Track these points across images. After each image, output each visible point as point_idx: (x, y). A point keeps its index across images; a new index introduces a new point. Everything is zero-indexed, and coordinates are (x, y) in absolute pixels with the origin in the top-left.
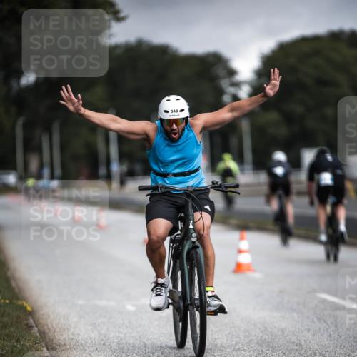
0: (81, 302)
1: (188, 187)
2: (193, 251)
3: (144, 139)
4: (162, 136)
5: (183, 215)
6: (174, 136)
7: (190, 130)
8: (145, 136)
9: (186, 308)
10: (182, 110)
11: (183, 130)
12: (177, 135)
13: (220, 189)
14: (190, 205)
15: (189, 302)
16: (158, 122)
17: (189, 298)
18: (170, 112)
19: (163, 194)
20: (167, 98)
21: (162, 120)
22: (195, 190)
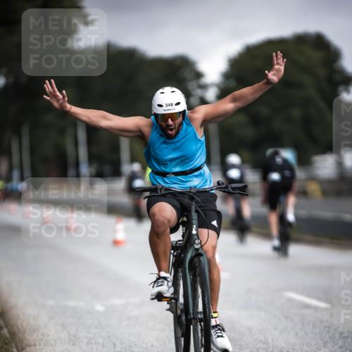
0: (51, 303)
1: (191, 188)
2: (196, 259)
3: (138, 136)
4: (157, 133)
5: (185, 219)
6: (170, 132)
7: (189, 125)
8: (139, 133)
9: (189, 322)
10: (178, 104)
11: (181, 124)
12: (174, 131)
13: (226, 190)
14: (193, 208)
15: (192, 316)
16: (152, 117)
17: (191, 311)
18: (164, 105)
19: (164, 195)
20: (161, 90)
21: (156, 115)
22: (198, 192)
